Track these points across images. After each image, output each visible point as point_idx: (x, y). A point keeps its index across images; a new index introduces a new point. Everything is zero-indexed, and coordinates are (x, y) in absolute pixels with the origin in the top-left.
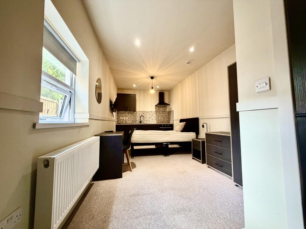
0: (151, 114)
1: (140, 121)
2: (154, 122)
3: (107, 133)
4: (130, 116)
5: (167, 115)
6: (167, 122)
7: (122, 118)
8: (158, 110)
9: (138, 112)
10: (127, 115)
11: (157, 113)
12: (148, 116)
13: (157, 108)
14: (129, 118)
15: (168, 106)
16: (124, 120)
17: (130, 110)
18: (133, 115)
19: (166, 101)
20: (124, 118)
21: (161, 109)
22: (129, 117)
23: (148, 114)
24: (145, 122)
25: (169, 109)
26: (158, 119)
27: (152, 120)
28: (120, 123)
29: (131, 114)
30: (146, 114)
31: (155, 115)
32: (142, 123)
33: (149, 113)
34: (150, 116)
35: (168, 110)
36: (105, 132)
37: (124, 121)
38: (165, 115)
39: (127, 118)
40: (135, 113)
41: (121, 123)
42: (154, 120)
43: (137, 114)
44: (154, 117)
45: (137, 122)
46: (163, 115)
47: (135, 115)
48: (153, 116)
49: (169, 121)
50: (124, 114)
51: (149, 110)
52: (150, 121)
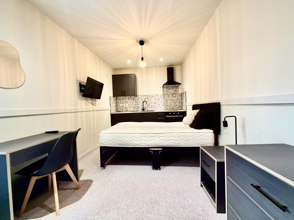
0: (156, 98)
1: (143, 108)
2: (162, 108)
3: (47, 134)
4: (131, 102)
5: (180, 98)
7: (121, 105)
8: (167, 93)
9: (139, 97)
10: (127, 100)
11: (165, 97)
12: (153, 100)
13: (165, 90)
14: (130, 105)
15: (180, 86)
16: (124, 107)
17: (130, 95)
18: (135, 100)
19: (177, 79)
20: (124, 105)
21: (171, 90)
22: (129, 103)
23: (153, 98)
24: (150, 109)
25: (182, 89)
26: (166, 104)
27: (158, 106)
29: (133, 100)
30: (150, 99)
31: (162, 99)
32: (146, 110)
34: (155, 101)
35: (180, 91)
36: (46, 133)
37: (125, 109)
38: (176, 98)
39: (127, 105)
40: (137, 98)
41: (121, 111)
42: (161, 106)
43: (139, 100)
45: (139, 110)
46: (174, 98)
47: (137, 101)
48: (160, 101)
49: (181, 107)
50: (124, 100)
51: (155, 93)
52: (156, 107)
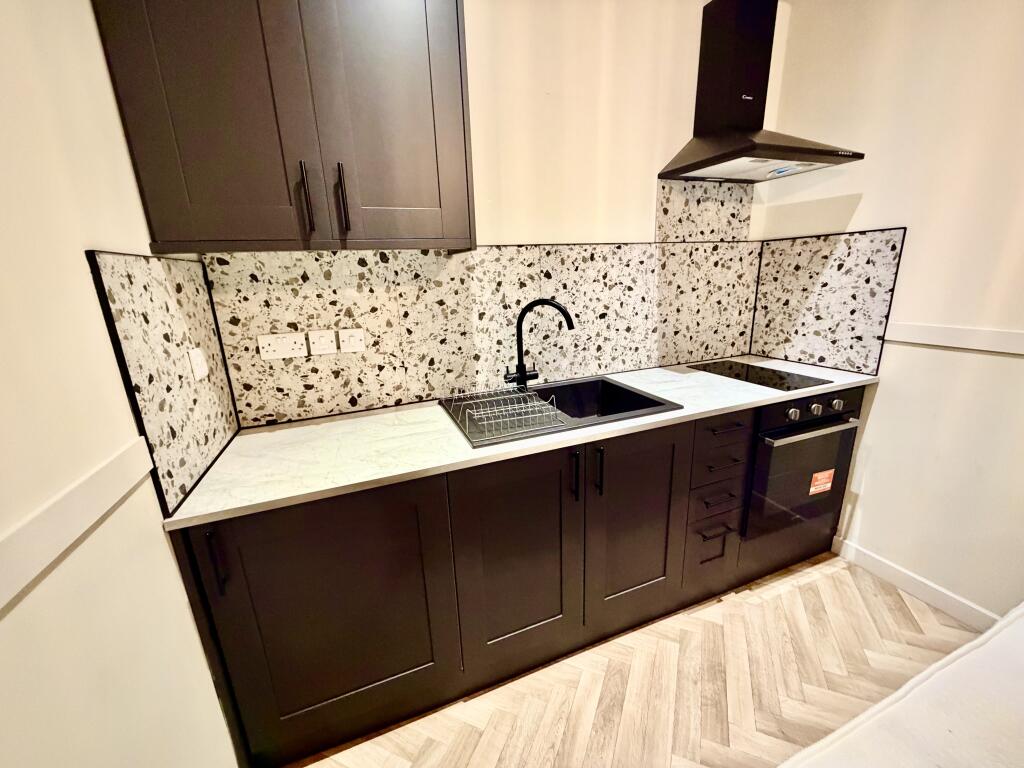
0: (613, 275)
1: (521, 367)
4: (393, 309)
6: (740, 341)
7: (281, 346)
8: (684, 229)
11: (672, 265)
13: (677, 202)
14: (389, 344)
16: (326, 367)
18: (431, 296)
20: (321, 342)
21: (710, 210)
22: (375, 323)
23: (592, 270)
26: (672, 319)
27: (620, 339)
28: (273, 405)
29: (408, 288)
30: (570, 277)
31: (650, 283)
33: (599, 263)
34: (606, 296)
35: (757, 226)
38: (731, 276)
39: (354, 340)
42: (638, 338)
43: (474, 286)
44: (639, 306)
45: (481, 379)
46: (718, 276)
47: (450, 301)
49: (750, 333)
51: (602, 232)
52: (607, 347)
